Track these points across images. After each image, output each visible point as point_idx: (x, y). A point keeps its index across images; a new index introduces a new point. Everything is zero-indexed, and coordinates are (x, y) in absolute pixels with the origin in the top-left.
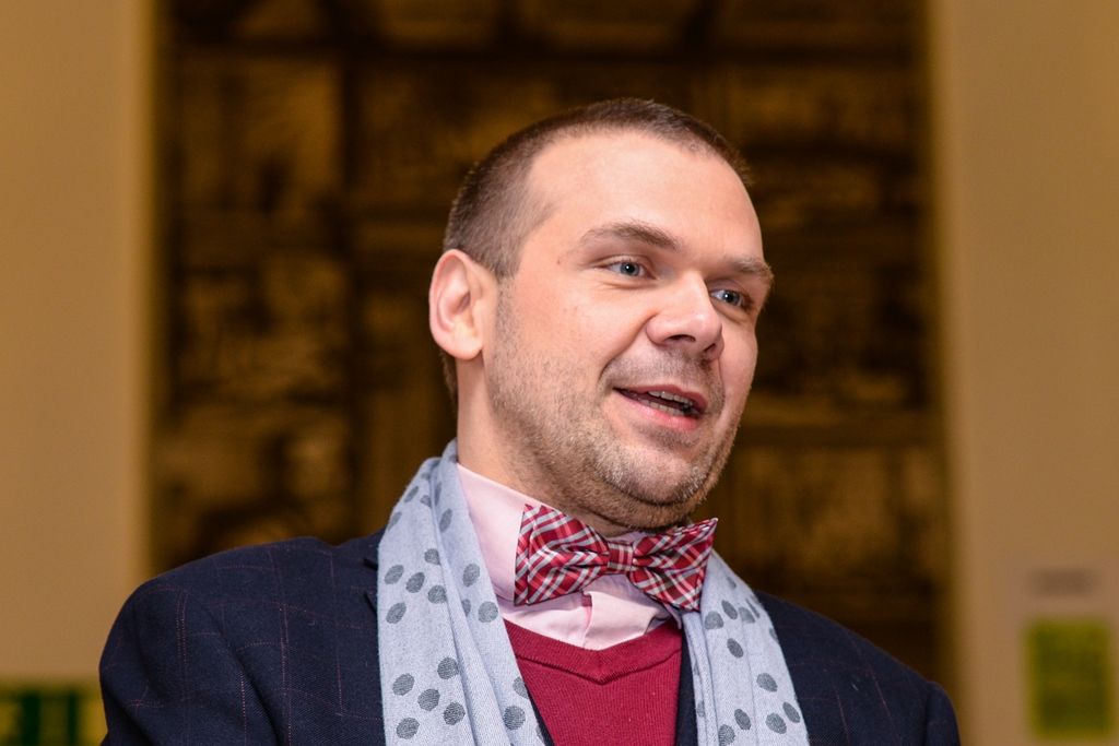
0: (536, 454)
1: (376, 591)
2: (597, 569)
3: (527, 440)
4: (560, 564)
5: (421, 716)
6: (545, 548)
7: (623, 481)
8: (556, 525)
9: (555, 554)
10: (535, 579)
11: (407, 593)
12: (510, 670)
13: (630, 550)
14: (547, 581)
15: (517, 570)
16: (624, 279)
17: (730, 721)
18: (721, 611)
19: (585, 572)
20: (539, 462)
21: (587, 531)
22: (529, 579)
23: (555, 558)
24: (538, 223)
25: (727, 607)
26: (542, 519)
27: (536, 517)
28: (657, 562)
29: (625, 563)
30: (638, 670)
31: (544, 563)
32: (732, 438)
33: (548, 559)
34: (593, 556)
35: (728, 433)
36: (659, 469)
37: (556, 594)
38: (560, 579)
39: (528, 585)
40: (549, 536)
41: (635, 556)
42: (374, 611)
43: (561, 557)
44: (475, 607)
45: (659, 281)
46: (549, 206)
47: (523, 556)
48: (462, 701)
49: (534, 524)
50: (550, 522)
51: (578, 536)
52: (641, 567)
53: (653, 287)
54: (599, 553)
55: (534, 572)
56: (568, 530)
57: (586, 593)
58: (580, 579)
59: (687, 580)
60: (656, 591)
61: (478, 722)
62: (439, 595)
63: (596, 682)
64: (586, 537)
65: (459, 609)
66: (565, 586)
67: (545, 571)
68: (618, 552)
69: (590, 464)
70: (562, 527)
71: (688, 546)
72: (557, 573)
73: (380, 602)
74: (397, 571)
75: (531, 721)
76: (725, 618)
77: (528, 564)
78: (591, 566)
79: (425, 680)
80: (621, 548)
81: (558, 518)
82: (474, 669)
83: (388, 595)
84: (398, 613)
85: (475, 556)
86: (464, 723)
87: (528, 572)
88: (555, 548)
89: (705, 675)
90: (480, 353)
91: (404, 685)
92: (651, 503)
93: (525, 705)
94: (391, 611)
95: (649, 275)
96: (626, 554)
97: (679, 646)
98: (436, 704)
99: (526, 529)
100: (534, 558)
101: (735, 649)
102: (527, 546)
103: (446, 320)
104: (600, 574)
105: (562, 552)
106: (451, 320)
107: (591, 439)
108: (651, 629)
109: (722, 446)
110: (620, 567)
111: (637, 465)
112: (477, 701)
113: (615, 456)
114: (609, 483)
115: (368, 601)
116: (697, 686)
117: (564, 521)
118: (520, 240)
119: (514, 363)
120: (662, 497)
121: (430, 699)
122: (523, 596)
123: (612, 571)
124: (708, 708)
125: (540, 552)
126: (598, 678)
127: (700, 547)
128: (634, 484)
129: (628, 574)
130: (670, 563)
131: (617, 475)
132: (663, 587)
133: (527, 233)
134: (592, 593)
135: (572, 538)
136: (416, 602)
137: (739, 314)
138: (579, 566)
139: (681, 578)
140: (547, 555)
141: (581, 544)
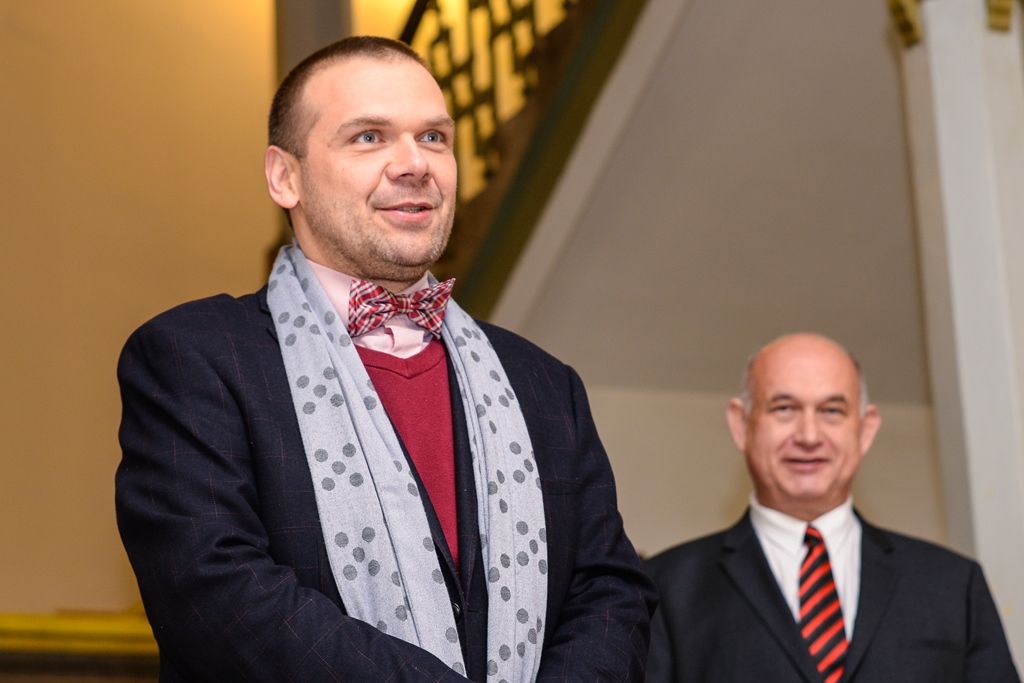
0: (343, 253)
1: (274, 328)
2: (392, 313)
3: (335, 247)
4: (373, 312)
5: (316, 400)
6: (364, 304)
7: (394, 257)
8: (370, 291)
9: (370, 307)
10: (360, 322)
11: (295, 328)
12: (364, 376)
13: (409, 300)
14: (366, 322)
15: (350, 318)
16: (368, 146)
17: (481, 401)
18: (463, 335)
19: (385, 315)
20: (346, 257)
21: (386, 292)
22: (357, 323)
23: (371, 310)
24: (312, 126)
25: (465, 331)
26: (362, 288)
27: (359, 287)
28: (424, 306)
29: (407, 308)
30: (427, 370)
31: (365, 312)
32: (452, 218)
33: (367, 310)
34: (390, 305)
35: (449, 216)
36: (413, 246)
37: (371, 329)
38: (373, 320)
39: (356, 325)
40: (365, 297)
41: (412, 303)
42: (277, 342)
43: (373, 309)
44: (337, 338)
45: (388, 143)
46: (315, 115)
47: (352, 310)
48: (341, 393)
49: (358, 291)
50: (366, 289)
51: (382, 295)
52: (415, 310)
53: (385, 147)
54: (393, 304)
55: (359, 318)
56: (376, 292)
57: (387, 326)
58: (383, 320)
59: (438, 314)
60: (423, 323)
61: (351, 405)
62: (315, 329)
63: (405, 377)
64: (386, 296)
65: (327, 339)
66: (375, 324)
67: (364, 318)
68: (402, 302)
69: (374, 252)
70: (373, 292)
71: (439, 295)
72: (371, 317)
73: (279, 334)
74: (285, 317)
75: (379, 406)
76: (466, 339)
77: (356, 314)
78: (388, 312)
79: (316, 379)
80: (404, 300)
81: (371, 287)
82: (345, 374)
83: (283, 331)
84: (291, 340)
85: (329, 307)
86: (344, 406)
87: (356, 319)
88: (369, 303)
89: (463, 373)
90: (299, 202)
91: (303, 382)
92: (412, 266)
93: (374, 395)
94: (288, 339)
95: (381, 141)
96: (407, 303)
97: (443, 353)
98: (325, 394)
99: (354, 294)
100: (359, 311)
101: (475, 357)
102: (355, 304)
103: (277, 187)
104: (394, 315)
105: (373, 305)
106: (279, 185)
107: (371, 239)
108: (426, 344)
109: (447, 224)
110: (404, 310)
111: (399, 247)
112: (349, 394)
113: (386, 244)
114: (387, 261)
115: (271, 335)
116: (459, 380)
117: (374, 288)
118: (305, 137)
119: (317, 205)
120: (418, 261)
121: (321, 391)
122: (353, 332)
123: (400, 313)
124: (468, 393)
125: (361, 307)
126: (407, 375)
127: (445, 296)
128: (401, 258)
129: (408, 314)
130: (430, 306)
131: (390, 255)
132: (427, 320)
133: (308, 132)
134: (392, 327)
135: (378, 297)
136: (301, 333)
137: (439, 146)
138: (383, 312)
139: (435, 314)
140: (366, 308)
141: (384, 300)
